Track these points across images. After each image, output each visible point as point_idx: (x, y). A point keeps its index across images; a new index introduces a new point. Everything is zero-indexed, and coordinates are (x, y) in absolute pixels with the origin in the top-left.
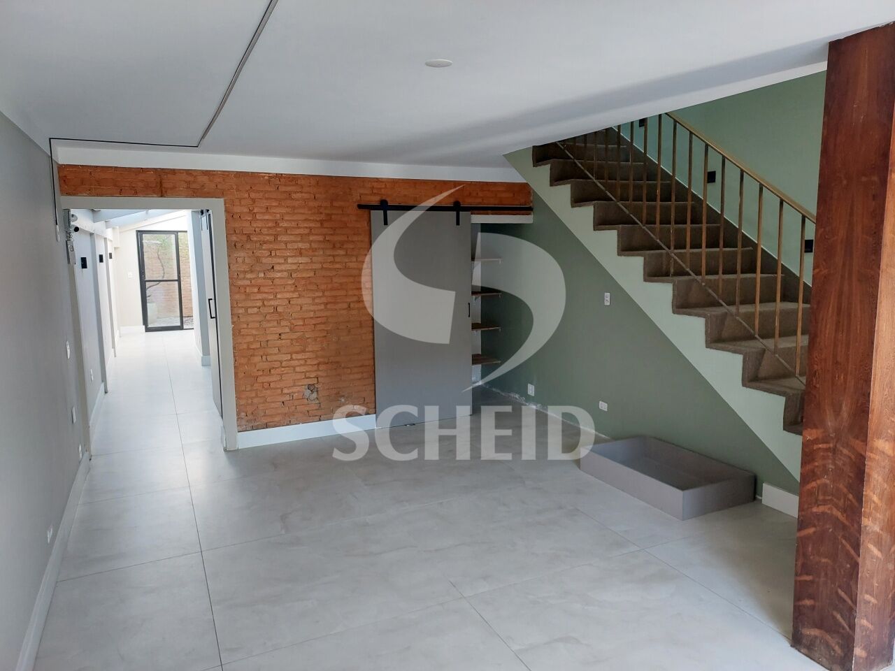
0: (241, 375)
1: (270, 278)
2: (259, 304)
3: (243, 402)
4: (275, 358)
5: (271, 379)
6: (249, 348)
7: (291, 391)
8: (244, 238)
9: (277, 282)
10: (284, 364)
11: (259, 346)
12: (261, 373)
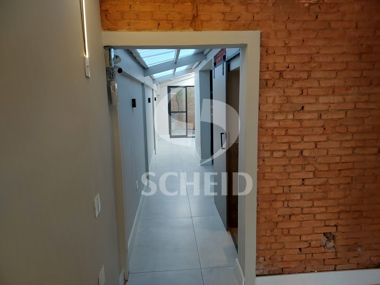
0: (262, 220)
1: (299, 120)
2: (285, 147)
3: (262, 247)
4: (296, 204)
5: (291, 226)
6: (271, 193)
7: (309, 238)
8: (277, 75)
9: (306, 124)
10: (306, 211)
11: (281, 192)
12: (281, 219)
